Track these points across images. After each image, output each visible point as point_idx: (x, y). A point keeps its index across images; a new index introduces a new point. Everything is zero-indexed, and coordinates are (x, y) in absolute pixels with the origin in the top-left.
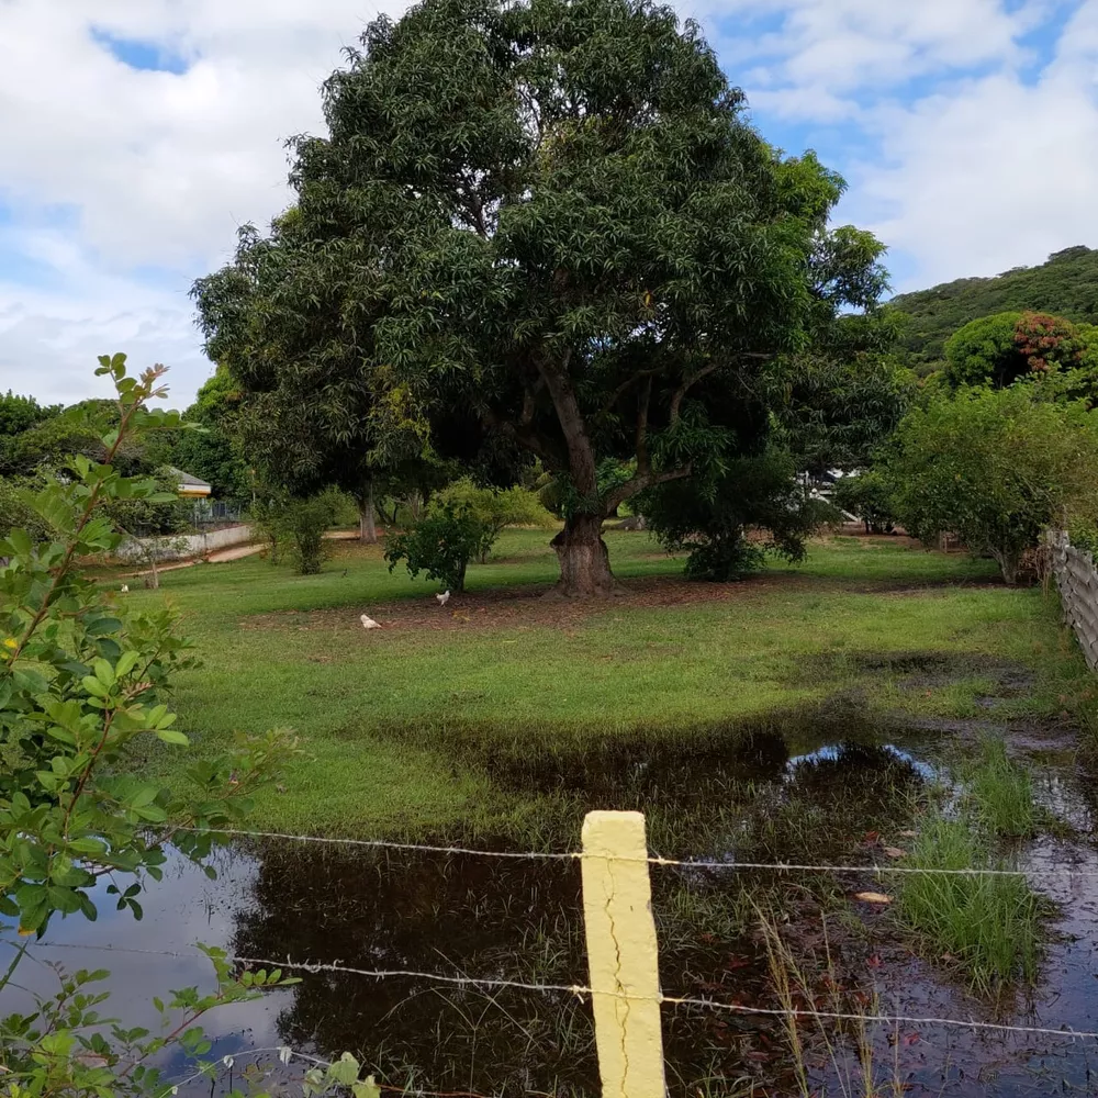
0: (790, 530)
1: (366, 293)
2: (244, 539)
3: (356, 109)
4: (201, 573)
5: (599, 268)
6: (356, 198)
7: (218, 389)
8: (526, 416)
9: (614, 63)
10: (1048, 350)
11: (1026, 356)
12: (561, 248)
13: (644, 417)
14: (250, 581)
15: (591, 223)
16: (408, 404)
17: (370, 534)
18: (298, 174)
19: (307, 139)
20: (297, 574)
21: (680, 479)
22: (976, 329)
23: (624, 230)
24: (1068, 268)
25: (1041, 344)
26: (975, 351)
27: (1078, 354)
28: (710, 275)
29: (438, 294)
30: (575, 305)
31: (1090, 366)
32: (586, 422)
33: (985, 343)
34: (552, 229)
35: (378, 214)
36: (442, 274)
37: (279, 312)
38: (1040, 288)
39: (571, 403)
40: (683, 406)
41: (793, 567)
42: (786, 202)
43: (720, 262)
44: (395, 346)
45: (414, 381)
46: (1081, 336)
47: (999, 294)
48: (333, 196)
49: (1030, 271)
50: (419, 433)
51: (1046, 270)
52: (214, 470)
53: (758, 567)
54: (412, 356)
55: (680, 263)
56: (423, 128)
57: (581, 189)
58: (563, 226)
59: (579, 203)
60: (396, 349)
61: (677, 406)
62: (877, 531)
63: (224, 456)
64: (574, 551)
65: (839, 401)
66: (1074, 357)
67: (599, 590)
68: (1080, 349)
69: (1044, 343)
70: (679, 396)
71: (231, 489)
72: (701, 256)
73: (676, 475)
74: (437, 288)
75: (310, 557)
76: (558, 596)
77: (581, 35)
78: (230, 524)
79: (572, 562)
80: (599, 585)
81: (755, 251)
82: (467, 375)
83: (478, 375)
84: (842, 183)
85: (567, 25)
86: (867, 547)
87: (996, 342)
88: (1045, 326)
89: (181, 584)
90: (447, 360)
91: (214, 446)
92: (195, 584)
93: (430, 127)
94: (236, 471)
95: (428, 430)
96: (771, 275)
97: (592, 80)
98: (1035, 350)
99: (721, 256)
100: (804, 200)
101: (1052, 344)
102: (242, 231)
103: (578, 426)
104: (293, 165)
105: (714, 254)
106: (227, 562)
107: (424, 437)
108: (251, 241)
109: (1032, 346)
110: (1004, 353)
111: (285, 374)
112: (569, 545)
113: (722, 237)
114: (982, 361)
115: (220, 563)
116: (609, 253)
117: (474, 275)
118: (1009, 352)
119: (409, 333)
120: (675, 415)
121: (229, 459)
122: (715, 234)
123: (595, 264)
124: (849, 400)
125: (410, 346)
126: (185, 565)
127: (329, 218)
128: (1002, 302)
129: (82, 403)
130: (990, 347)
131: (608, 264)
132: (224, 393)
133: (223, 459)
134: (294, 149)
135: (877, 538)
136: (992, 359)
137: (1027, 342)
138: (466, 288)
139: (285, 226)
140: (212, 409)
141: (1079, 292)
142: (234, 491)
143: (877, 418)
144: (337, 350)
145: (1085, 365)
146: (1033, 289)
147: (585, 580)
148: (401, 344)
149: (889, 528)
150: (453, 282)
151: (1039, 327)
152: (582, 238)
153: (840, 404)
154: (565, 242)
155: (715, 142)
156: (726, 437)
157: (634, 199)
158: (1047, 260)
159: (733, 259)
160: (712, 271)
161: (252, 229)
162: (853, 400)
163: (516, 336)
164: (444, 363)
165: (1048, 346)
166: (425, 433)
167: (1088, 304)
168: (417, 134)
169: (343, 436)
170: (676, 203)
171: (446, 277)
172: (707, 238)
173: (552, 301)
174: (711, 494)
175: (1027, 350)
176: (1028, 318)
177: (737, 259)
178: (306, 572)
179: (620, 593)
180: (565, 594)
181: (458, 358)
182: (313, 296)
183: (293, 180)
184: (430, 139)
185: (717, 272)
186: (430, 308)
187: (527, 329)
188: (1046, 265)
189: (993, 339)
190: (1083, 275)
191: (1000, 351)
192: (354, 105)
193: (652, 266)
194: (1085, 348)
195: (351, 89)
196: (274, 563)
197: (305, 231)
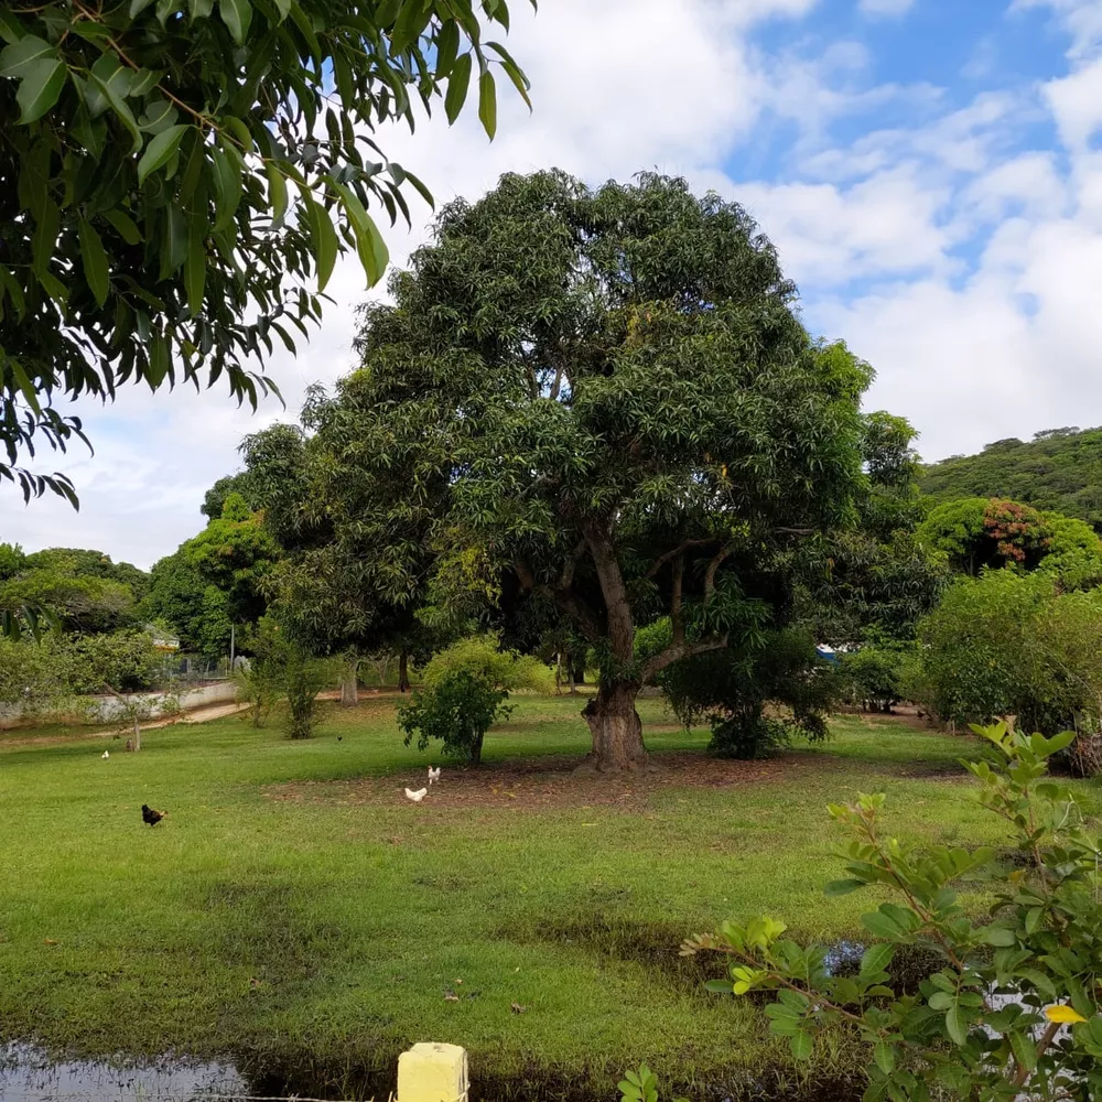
0: (810, 704)
1: (443, 456)
2: (219, 698)
3: (439, 281)
4: (178, 735)
5: (683, 440)
6: (436, 364)
7: (210, 542)
8: (566, 580)
9: (689, 252)
10: (1016, 536)
11: (996, 540)
12: (646, 419)
13: (678, 586)
14: (238, 745)
15: (678, 397)
16: (481, 565)
17: (352, 697)
18: (362, 338)
19: (377, 306)
20: (286, 738)
21: (714, 650)
22: (946, 512)
23: (708, 404)
24: (1004, 458)
25: (1011, 529)
26: (946, 534)
27: (1046, 540)
28: (782, 451)
29: (520, 458)
30: (653, 473)
31: (1058, 553)
32: (627, 587)
33: (956, 526)
34: (637, 401)
35: (457, 380)
36: (527, 439)
37: (345, 470)
38: (979, 476)
39: (614, 569)
40: (717, 577)
41: (815, 745)
42: (827, 387)
43: (792, 439)
44: (475, 507)
45: (489, 542)
46: (1048, 523)
47: (941, 480)
48: (406, 359)
49: (967, 459)
50: (490, 595)
51: (983, 459)
52: (183, 624)
53: (781, 744)
54: (490, 517)
55: (760, 438)
56: (507, 302)
57: (667, 364)
58: (652, 399)
59: (668, 376)
60: (476, 509)
61: (711, 577)
62: (874, 709)
63: (195, 610)
64: (608, 722)
65: (879, 578)
66: (1042, 544)
67: (633, 766)
68: (1047, 536)
69: (1013, 528)
70: (713, 568)
71: (198, 645)
72: (774, 433)
73: (712, 646)
74: (519, 453)
75: (302, 720)
76: (592, 771)
77: (655, 226)
78: (203, 683)
79: (606, 734)
80: (633, 760)
81: (826, 431)
82: (543, 539)
83: (553, 540)
84: (870, 370)
85: (642, 215)
86: (870, 725)
87: (966, 526)
88: (1013, 513)
89: (164, 747)
90: (525, 522)
91: (186, 600)
92: (178, 746)
93: (513, 301)
94: (206, 627)
95: (499, 592)
96: (834, 455)
97: (669, 266)
98: (1004, 535)
99: (793, 435)
100: (839, 385)
101: (1020, 530)
102: (310, 390)
103: (620, 592)
104: (360, 329)
105: (786, 433)
106: (204, 723)
107: (494, 598)
108: (318, 400)
109: (1001, 531)
110: (975, 537)
111: (347, 532)
112: (603, 715)
113: (796, 417)
114: (954, 544)
115: (196, 723)
116: (694, 427)
117: (558, 442)
118: (981, 536)
119: (491, 495)
120: (709, 586)
121: (201, 614)
122: (788, 412)
123: (681, 435)
124: (888, 579)
125: (490, 507)
126: (159, 725)
127: (401, 381)
128: (943, 488)
129: (43, 551)
130: (961, 531)
131: (693, 436)
132: (217, 546)
133: (193, 613)
134: (363, 314)
135: (879, 717)
136: (964, 542)
137: (996, 527)
138: (550, 454)
139: (349, 387)
140: (202, 562)
141: (1016, 481)
142: (202, 647)
143: (917, 598)
144: (404, 510)
145: (1053, 552)
146: (971, 476)
147: (619, 755)
148: (481, 505)
149: (887, 707)
150: (538, 447)
151: (1007, 512)
152: (671, 411)
153: (880, 582)
154: (651, 415)
155: (780, 328)
156: (764, 610)
157: (717, 377)
158: (983, 451)
159: (804, 438)
160: (784, 448)
161: (319, 388)
162: (893, 579)
163: (594, 502)
164: (522, 526)
165: (1017, 531)
166: (495, 594)
167: (1026, 493)
168: (501, 308)
169: (399, 597)
170: (747, 381)
171: (529, 443)
172: (780, 416)
173: (630, 470)
174: (748, 667)
175: (997, 534)
176: (998, 505)
177: (809, 437)
178: (295, 736)
179: (654, 770)
180: (598, 769)
181: (535, 521)
182: (385, 456)
183: (357, 343)
184: (513, 313)
185: (789, 449)
186: (512, 471)
187: (605, 496)
188: (982, 455)
189: (962, 523)
190: (1019, 465)
191: (970, 535)
192: (437, 277)
193: (731, 441)
194: (1052, 535)
195: (437, 263)
196: (258, 725)
197: (373, 392)
